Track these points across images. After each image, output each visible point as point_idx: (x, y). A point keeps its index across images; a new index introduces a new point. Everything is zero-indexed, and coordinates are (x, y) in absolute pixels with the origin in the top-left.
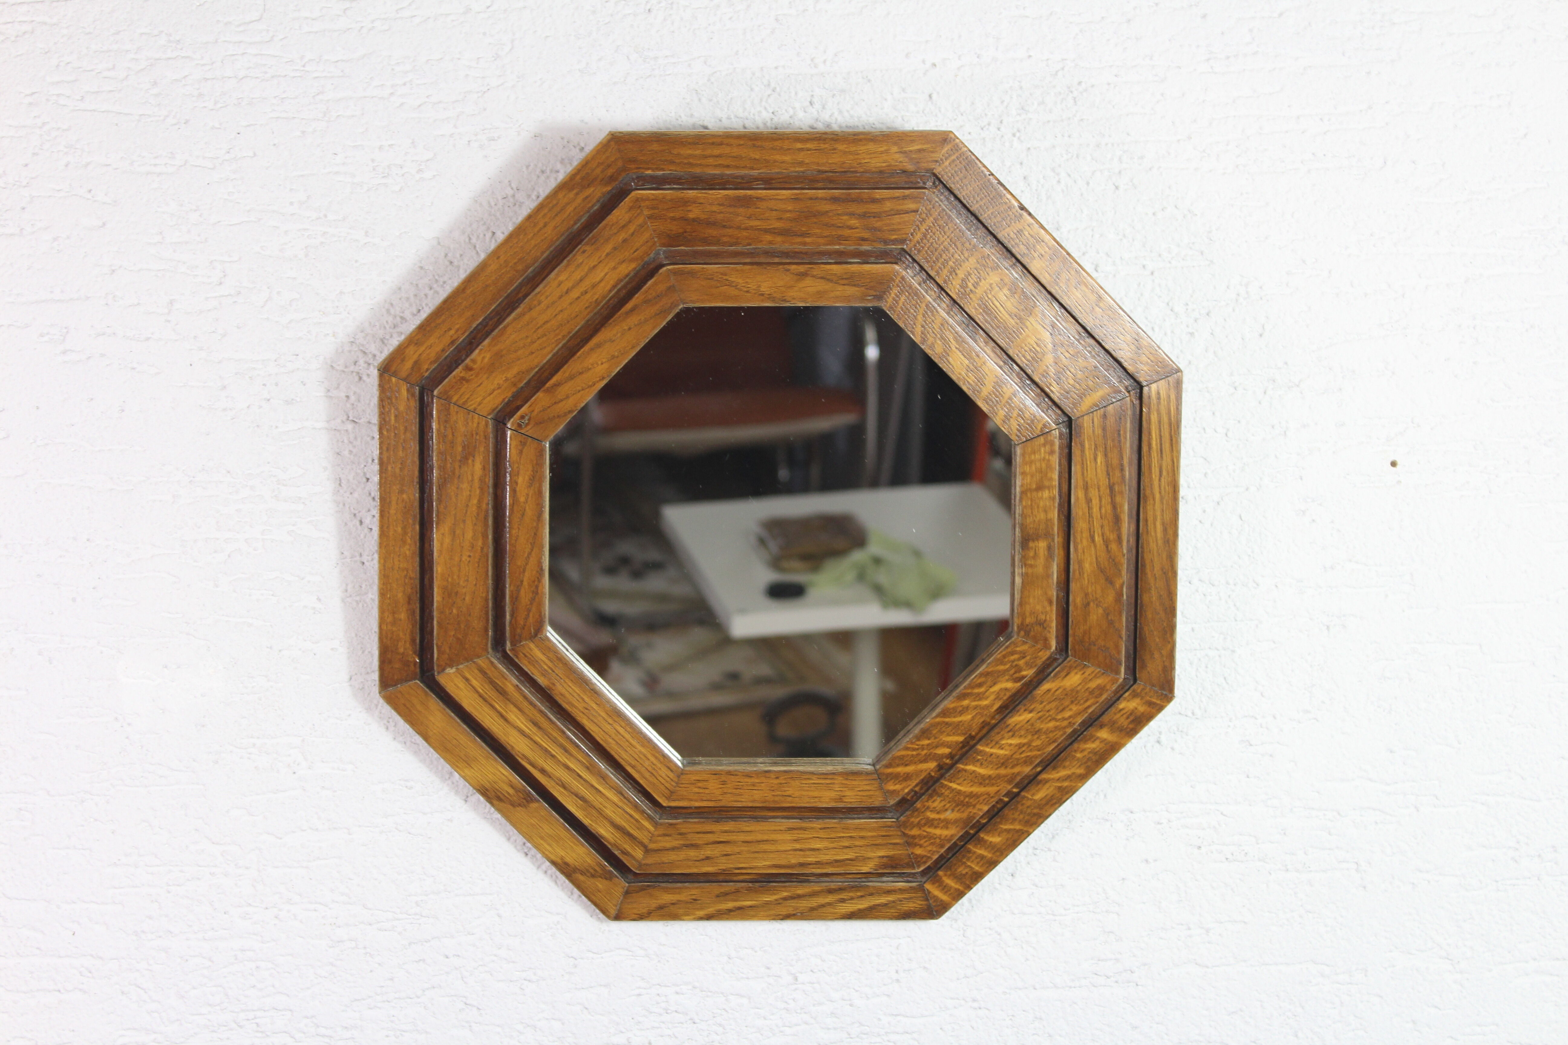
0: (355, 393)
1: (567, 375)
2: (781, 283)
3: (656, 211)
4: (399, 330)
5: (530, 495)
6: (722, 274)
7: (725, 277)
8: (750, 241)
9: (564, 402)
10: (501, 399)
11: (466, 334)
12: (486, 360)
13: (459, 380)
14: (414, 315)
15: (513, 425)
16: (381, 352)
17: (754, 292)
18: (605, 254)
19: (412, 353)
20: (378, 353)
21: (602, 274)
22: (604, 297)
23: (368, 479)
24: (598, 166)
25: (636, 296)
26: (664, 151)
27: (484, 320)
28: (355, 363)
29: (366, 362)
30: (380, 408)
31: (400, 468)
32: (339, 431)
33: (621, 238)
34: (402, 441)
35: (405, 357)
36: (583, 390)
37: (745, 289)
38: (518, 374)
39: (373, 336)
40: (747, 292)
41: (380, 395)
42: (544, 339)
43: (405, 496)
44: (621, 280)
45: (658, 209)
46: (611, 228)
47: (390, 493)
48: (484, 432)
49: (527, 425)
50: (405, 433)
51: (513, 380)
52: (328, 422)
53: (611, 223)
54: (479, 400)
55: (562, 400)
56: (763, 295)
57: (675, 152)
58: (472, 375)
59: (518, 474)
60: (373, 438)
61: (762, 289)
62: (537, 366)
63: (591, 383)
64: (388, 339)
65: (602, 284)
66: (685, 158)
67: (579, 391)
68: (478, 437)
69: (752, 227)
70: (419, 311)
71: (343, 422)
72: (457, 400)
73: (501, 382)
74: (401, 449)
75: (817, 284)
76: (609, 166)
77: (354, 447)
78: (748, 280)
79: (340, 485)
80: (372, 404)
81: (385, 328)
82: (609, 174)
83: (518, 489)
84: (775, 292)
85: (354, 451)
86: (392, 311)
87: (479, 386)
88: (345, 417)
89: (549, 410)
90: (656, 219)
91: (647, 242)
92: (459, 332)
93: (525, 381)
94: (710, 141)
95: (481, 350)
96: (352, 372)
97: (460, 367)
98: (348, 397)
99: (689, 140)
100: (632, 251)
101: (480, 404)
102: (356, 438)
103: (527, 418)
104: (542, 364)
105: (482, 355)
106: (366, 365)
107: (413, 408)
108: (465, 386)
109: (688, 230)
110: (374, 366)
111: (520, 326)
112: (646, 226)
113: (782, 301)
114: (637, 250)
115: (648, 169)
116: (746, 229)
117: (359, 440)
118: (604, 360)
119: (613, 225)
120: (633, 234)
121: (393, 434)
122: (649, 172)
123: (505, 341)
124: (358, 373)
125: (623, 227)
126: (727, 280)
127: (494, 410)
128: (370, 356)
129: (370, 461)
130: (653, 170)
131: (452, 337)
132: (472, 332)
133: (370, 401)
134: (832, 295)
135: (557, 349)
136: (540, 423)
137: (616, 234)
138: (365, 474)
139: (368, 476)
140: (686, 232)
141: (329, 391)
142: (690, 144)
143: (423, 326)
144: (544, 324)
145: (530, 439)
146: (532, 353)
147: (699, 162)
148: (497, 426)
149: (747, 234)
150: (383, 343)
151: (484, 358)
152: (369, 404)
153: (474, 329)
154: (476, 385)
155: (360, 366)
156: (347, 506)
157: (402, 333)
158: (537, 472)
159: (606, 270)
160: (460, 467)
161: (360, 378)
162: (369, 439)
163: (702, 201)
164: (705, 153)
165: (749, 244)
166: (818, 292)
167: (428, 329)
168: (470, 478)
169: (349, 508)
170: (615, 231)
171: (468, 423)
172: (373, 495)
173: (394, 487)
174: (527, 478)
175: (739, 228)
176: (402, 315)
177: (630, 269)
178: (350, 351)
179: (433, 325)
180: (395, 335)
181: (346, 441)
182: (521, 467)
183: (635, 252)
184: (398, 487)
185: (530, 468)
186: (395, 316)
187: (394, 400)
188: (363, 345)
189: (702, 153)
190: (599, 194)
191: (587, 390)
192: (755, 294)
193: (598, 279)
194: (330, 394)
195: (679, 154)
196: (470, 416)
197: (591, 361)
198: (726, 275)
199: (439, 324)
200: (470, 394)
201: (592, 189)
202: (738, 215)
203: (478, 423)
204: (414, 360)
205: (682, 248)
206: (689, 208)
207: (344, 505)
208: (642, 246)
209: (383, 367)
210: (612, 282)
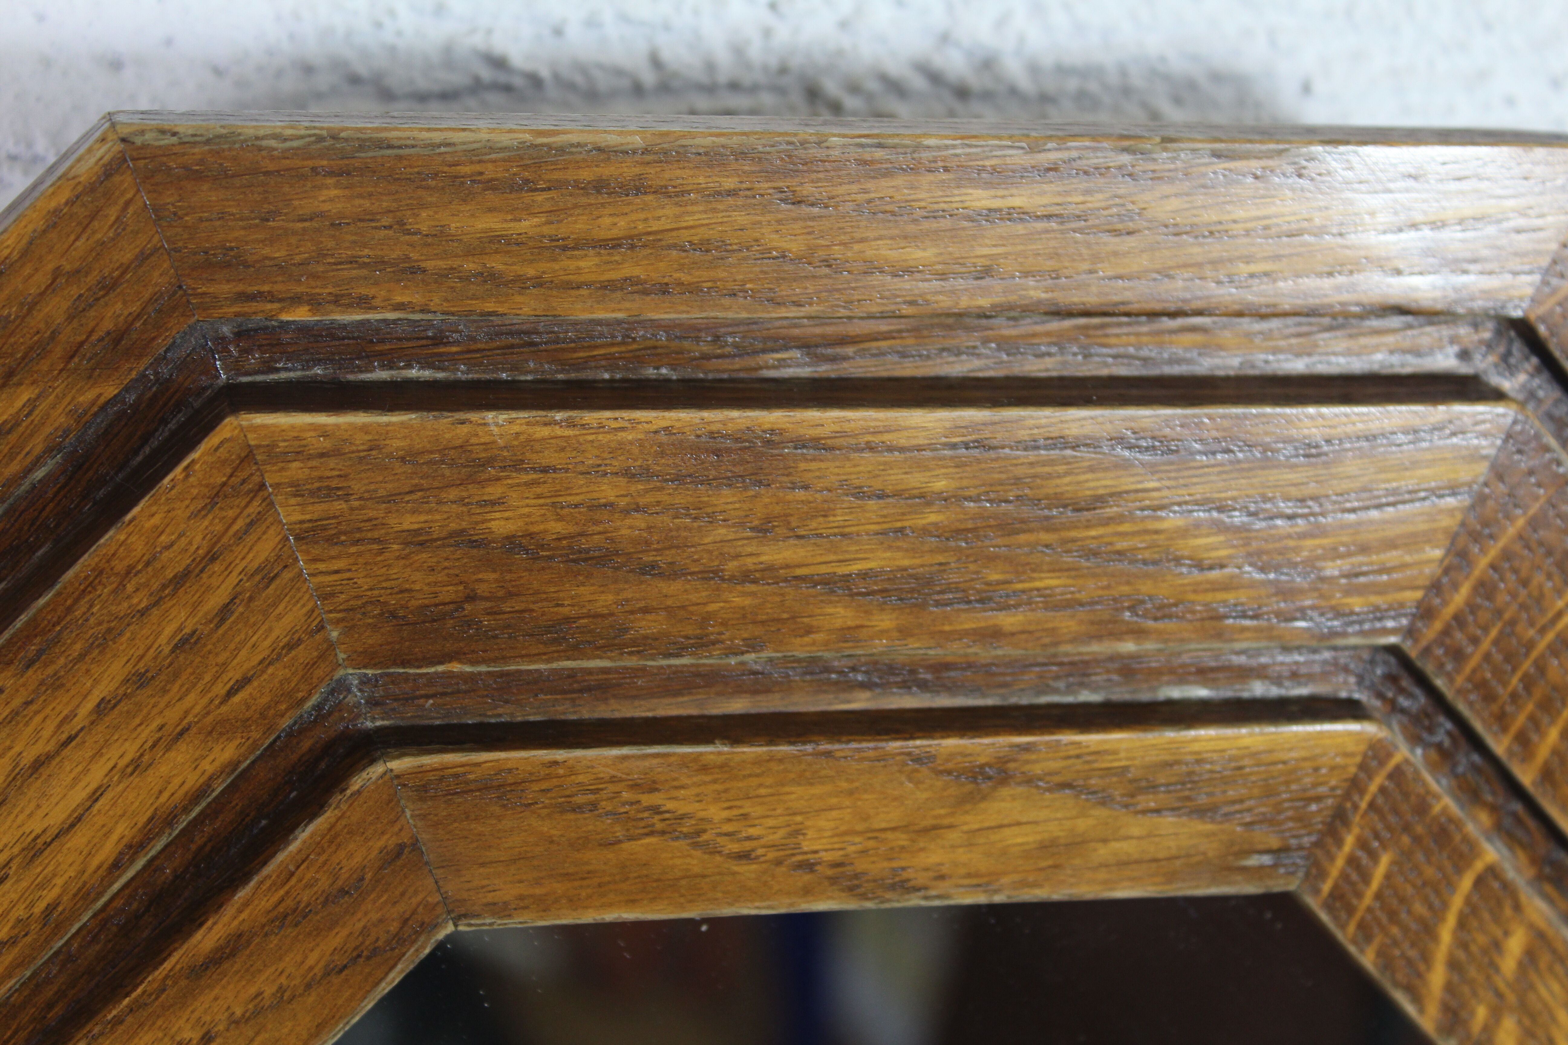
2: (890, 816)
3: (339, 506)
6: (635, 786)
7: (647, 800)
8: (758, 631)
17: (772, 855)
18: (90, 705)
21: (79, 795)
22: (85, 896)
24: (51, 287)
25: (242, 894)
26: (370, 217)
33: (169, 631)
37: (735, 847)
40: (744, 856)
44: (169, 820)
45: (346, 497)
46: (122, 586)
53: (120, 566)
56: (809, 866)
57: (424, 221)
61: (806, 846)
65: (79, 839)
66: (469, 253)
69: (770, 568)
75: (1043, 814)
76: (108, 286)
78: (748, 807)
82: (108, 325)
84: (864, 852)
90: (331, 540)
91: (291, 646)
94: (586, 175)
99: (490, 172)
100: (220, 689)
109: (482, 589)
112: (287, 575)
113: (893, 887)
114: (245, 681)
115: (296, 300)
116: (746, 577)
119: (129, 571)
120: (225, 611)
122: (301, 315)
125: (180, 580)
126: (656, 810)
130: (315, 303)
134: (1103, 852)
137: (143, 613)
140: (471, 598)
142: (491, 185)
147: (531, 272)
149: (747, 601)
159: (97, 775)
163: (549, 458)
164: (562, 230)
165: (753, 645)
166: (1047, 847)
170: (141, 600)
175: (711, 575)
177: (208, 767)
183: (231, 693)
189: (547, 230)
190: (60, 419)
192: (778, 863)
193: (58, 816)
195: (441, 234)
198: (653, 790)
201: (25, 395)
202: (712, 519)
205: (456, 667)
206: (494, 491)
208: (266, 663)
210: (123, 831)
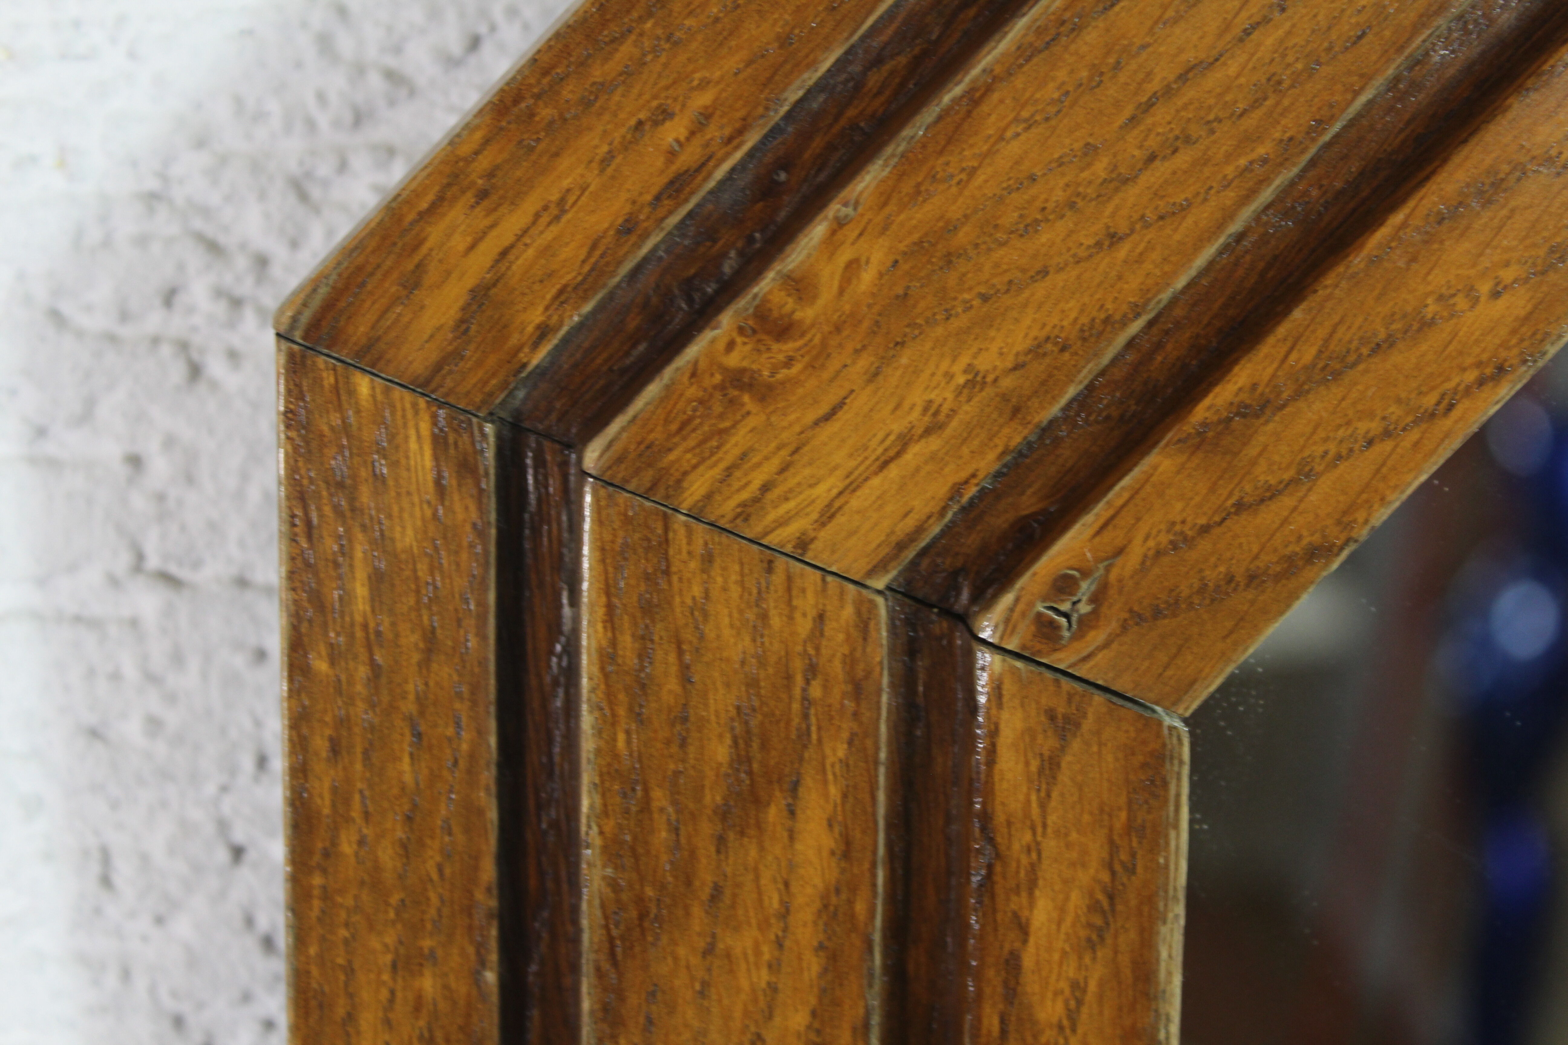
0: (170, 442)
1: (1307, 354)
4: (380, 133)
5: (1092, 986)
9: (1287, 501)
10: (940, 489)
11: (751, 140)
12: (867, 277)
13: (721, 387)
14: (451, 63)
15: (1008, 624)
16: (294, 244)
19: (459, 242)
20: (279, 251)
23: (238, 853)
27: (841, 64)
28: (169, 297)
29: (219, 293)
30: (293, 539)
31: (404, 846)
32: (95, 624)
34: (409, 706)
35: (420, 267)
36: (1387, 434)
38: (1036, 351)
39: (256, 167)
41: (292, 469)
42: (1183, 159)
43: (428, 984)
47: (349, 971)
48: (850, 661)
49: (1086, 624)
50: (425, 664)
51: (1007, 383)
52: (42, 582)
54: (823, 491)
55: (1270, 494)
58: (789, 362)
59: (1032, 884)
60: (261, 655)
62: (1137, 311)
63: (1430, 400)
64: (325, 184)
67: (1370, 443)
68: (816, 691)
70: (474, 43)
71: (114, 582)
72: (709, 497)
73: (945, 396)
74: (404, 744)
77: (171, 699)
79: (106, 881)
80: (254, 494)
81: (311, 125)
83: (1028, 961)
85: (172, 718)
86: (345, 44)
87: (828, 417)
88: (125, 559)
89: (1205, 545)
92: (714, 132)
93: (1071, 391)
95: (840, 223)
96: (156, 341)
97: (727, 320)
98: (135, 461)
101: (828, 515)
102: (177, 658)
103: (1086, 587)
104: (1165, 296)
105: (845, 255)
106: (221, 309)
107: (469, 536)
108: (752, 422)
110: (261, 311)
111: (1051, 92)
117: (194, 665)
118: (1508, 275)
121: (362, 671)
123: (972, 172)
124: (183, 346)
127: (901, 547)
128: (242, 262)
129: (247, 763)
131: (672, 155)
132: (776, 131)
133: (245, 477)
135: (1246, 214)
136: (1157, 614)
138: (223, 826)
139: (239, 836)
141: (41, 432)
143: (518, 99)
144: (1183, 78)
145: (1099, 698)
146: (1114, 239)
148: (910, 623)
150: (303, 196)
151: (853, 267)
152: (239, 496)
153: (788, 116)
154: (811, 416)
155: (190, 310)
156: (140, 983)
157: (391, 152)
158: (1131, 870)
160: (721, 842)
161: (195, 371)
162: (239, 661)
167: (546, 113)
168: (774, 902)
169: (152, 990)
171: (764, 617)
172: (263, 923)
173: (375, 943)
174: (1076, 900)
176: (391, 61)
178: (142, 241)
179: (569, 92)
180: (360, 162)
181: (130, 672)
182: (1050, 845)
184: (390, 939)
185: (1097, 849)
186: (359, 70)
187: (365, 496)
188: (206, 212)
191: (1414, 435)
194: (50, 448)
196: (778, 578)
197: (1438, 279)
199: (604, 88)
200: (775, 463)
203: (821, 617)
204: (470, 282)
207: (126, 975)
209: (306, 317)
